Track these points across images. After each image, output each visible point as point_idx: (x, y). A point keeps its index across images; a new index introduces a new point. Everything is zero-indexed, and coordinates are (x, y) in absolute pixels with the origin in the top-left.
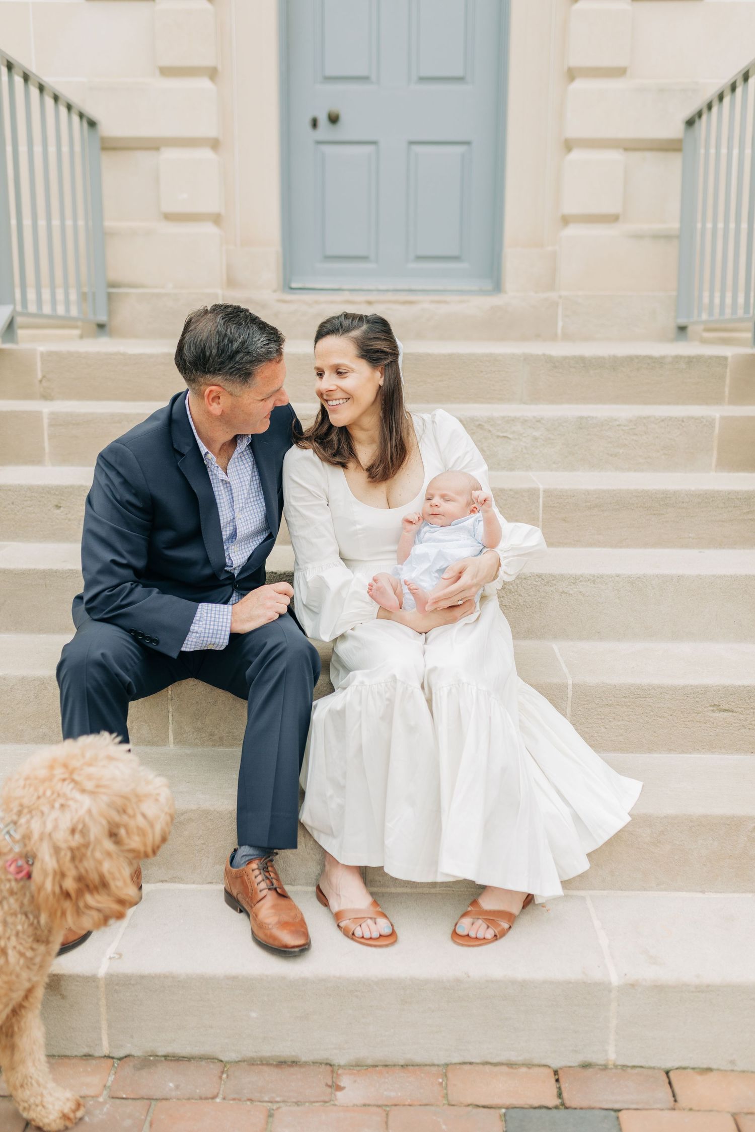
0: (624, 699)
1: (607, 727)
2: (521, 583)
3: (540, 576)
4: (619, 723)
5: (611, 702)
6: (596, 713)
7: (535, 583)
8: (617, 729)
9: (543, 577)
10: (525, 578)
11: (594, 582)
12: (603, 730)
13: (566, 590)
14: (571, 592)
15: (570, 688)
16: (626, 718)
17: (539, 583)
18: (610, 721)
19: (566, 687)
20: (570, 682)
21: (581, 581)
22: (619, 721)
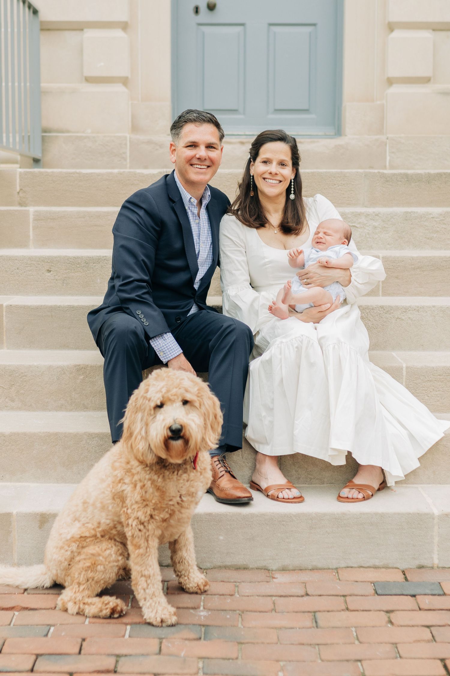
0: (439, 377)
1: (429, 395)
2: (370, 312)
3: (382, 307)
4: (437, 393)
5: (431, 379)
6: (422, 386)
7: (379, 312)
8: (435, 397)
9: (384, 308)
10: (372, 309)
11: (418, 311)
12: (427, 398)
13: (400, 317)
14: (403, 318)
15: (404, 369)
16: (441, 390)
17: (382, 312)
18: (431, 392)
19: (402, 369)
20: (404, 366)
21: (409, 310)
22: (436, 391)
